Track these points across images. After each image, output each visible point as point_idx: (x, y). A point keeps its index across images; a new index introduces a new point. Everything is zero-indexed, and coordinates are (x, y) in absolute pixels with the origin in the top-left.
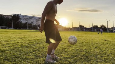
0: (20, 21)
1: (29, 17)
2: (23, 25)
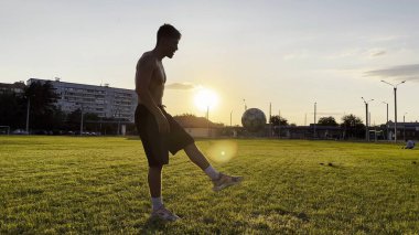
0: (55, 104)
1: (89, 90)
2: (66, 120)
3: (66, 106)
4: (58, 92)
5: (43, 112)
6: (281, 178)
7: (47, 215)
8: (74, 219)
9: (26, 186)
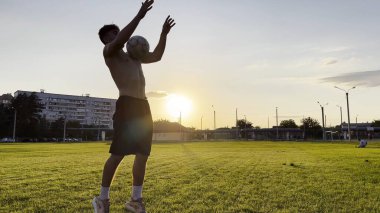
0: (40, 114)
2: (50, 128)
3: (50, 115)
4: (43, 102)
5: (29, 121)
6: (248, 179)
9: (13, 193)
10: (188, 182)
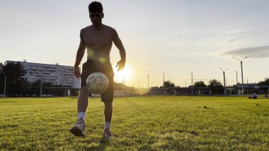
0: (24, 77)
1: (45, 67)
2: (30, 87)
3: (31, 78)
4: (25, 69)
5: (15, 82)
7: (22, 138)
8: (41, 139)
9: (6, 123)
10: (133, 117)
